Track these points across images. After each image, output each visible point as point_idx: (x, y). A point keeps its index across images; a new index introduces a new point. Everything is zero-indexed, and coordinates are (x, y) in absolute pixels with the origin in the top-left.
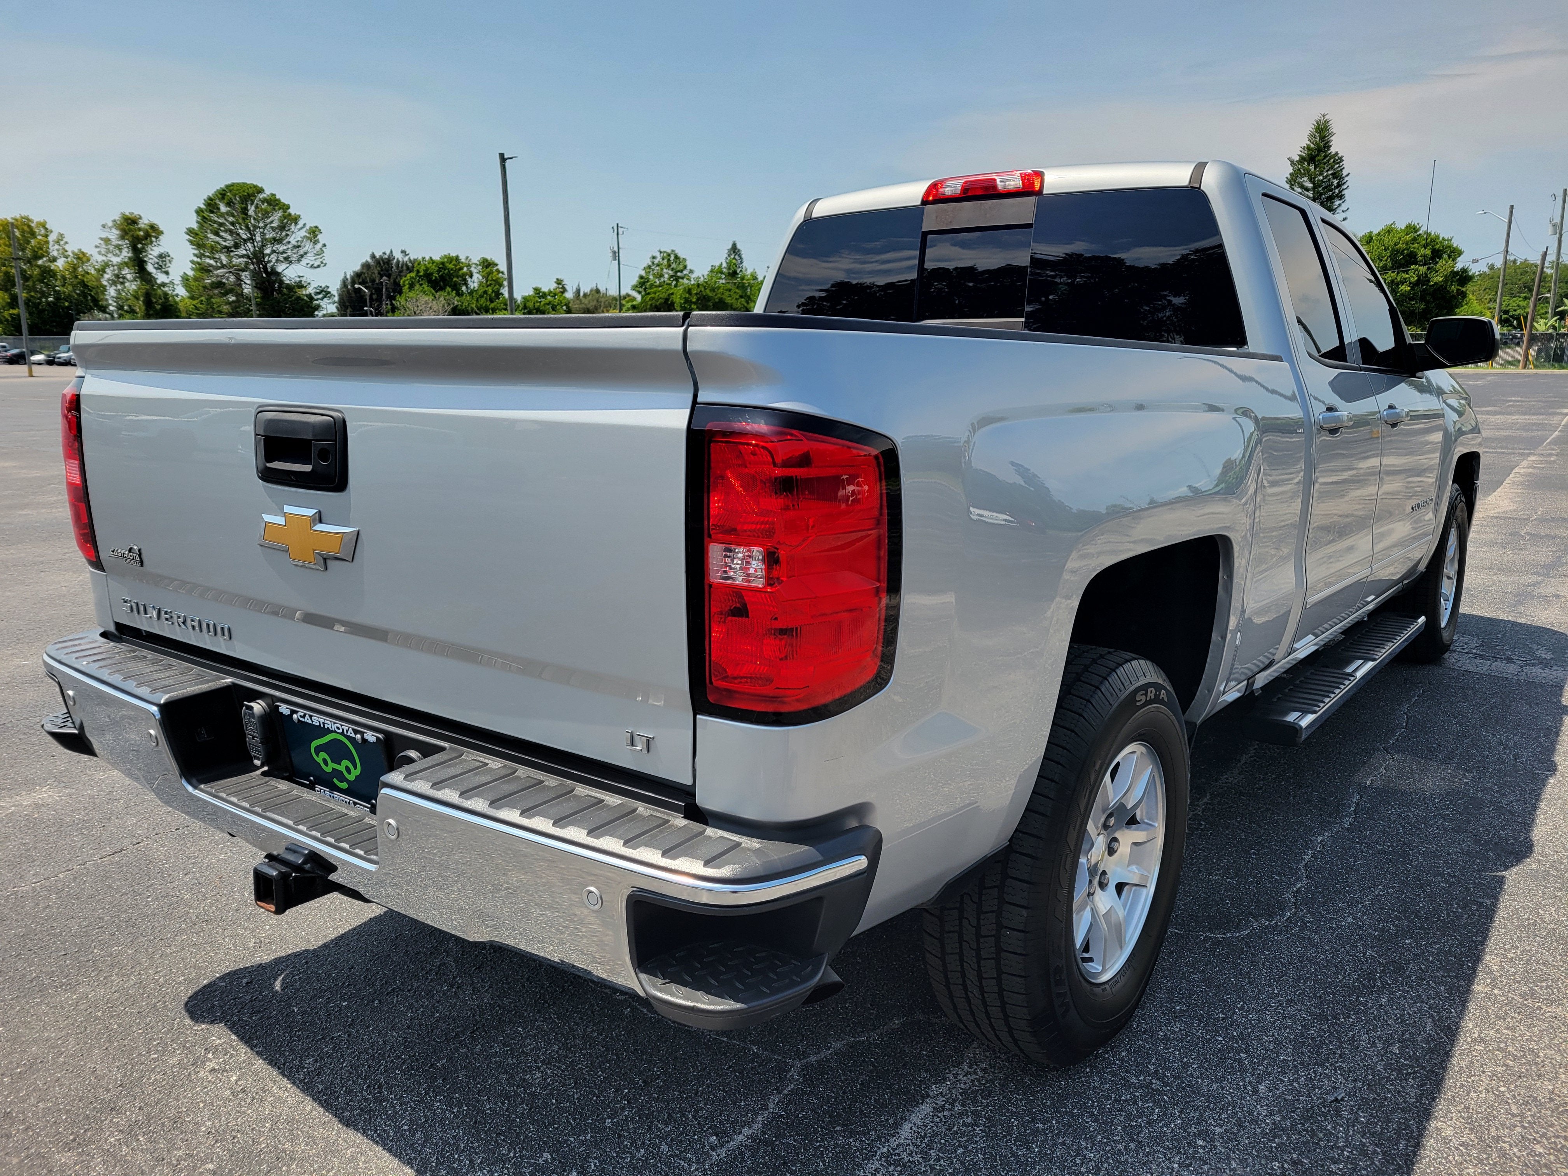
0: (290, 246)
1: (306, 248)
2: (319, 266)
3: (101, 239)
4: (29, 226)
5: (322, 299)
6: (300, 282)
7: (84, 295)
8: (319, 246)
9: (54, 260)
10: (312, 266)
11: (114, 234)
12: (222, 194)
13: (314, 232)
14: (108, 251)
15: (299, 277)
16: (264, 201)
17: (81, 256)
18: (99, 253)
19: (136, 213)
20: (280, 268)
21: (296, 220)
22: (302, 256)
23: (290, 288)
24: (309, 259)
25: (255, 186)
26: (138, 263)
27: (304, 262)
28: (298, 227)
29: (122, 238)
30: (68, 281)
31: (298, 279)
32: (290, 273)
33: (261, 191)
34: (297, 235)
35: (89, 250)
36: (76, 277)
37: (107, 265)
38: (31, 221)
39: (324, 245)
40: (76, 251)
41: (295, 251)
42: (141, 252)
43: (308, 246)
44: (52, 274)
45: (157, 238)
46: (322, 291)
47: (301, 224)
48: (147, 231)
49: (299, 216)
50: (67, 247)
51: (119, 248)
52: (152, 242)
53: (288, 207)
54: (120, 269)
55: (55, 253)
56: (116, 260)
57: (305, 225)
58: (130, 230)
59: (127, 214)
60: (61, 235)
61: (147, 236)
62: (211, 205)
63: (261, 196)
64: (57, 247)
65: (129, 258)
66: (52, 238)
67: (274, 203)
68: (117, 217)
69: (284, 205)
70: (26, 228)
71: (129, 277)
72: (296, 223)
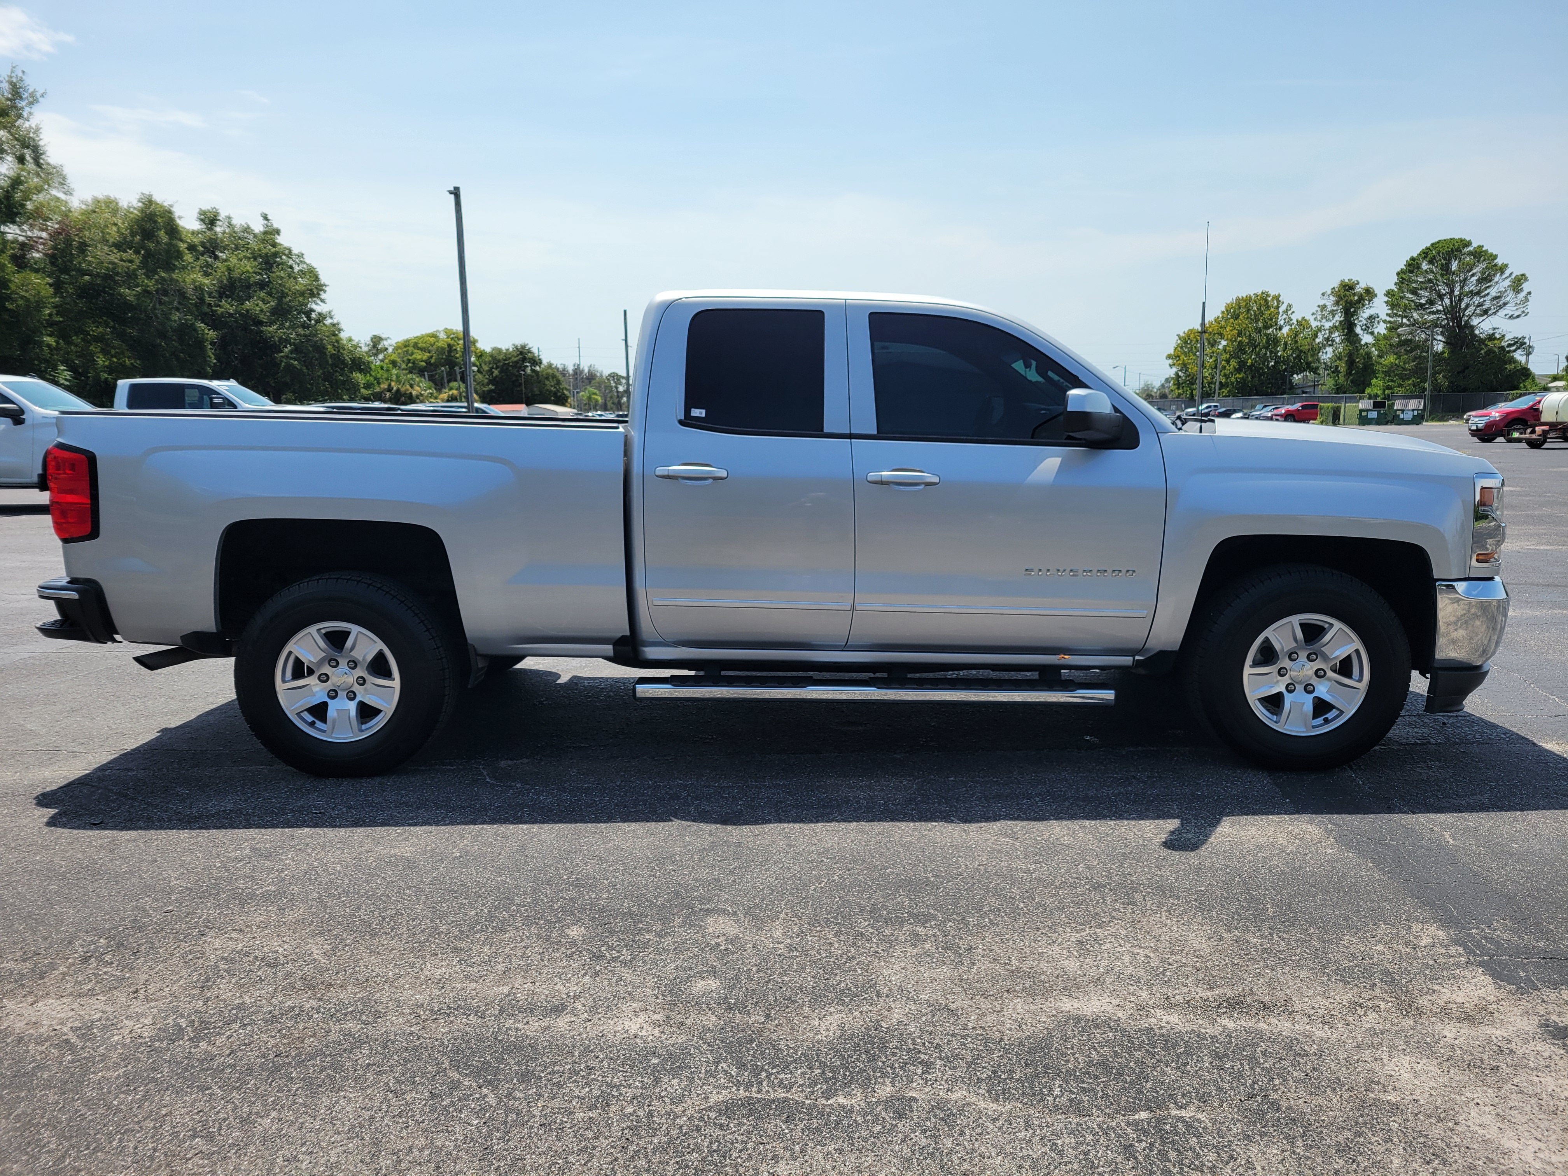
0: (1489, 297)
1: (1508, 299)
2: (1518, 316)
3: (1319, 306)
4: (1266, 300)
5: (1515, 351)
6: (1493, 334)
7: (1299, 357)
8: (1522, 295)
9: (1281, 328)
10: (1511, 317)
11: (1330, 302)
12: (1425, 253)
13: (1518, 283)
14: (1324, 317)
15: (1494, 329)
16: (1470, 253)
17: (1303, 322)
18: (1315, 319)
19: (1354, 279)
20: (1475, 322)
21: (1502, 269)
22: (1500, 307)
23: (1482, 341)
24: (1509, 310)
25: (1462, 240)
26: (1348, 327)
27: (1502, 313)
28: (1504, 277)
29: (1337, 303)
30: (1289, 347)
31: (1491, 332)
32: (1484, 326)
33: (1468, 244)
34: (1500, 284)
35: (1309, 317)
36: (1296, 342)
37: (1319, 329)
38: (1268, 295)
39: (1529, 293)
40: (1300, 319)
41: (1495, 302)
42: (1352, 316)
43: (1510, 296)
44: (1276, 341)
45: (1369, 301)
46: (1516, 343)
47: (1507, 273)
48: (1362, 295)
49: (1507, 265)
50: (1292, 317)
51: (1333, 313)
52: (1363, 306)
53: (1496, 257)
54: (1331, 333)
55: (1282, 323)
56: (1328, 325)
57: (1511, 274)
58: (1345, 296)
59: (1346, 281)
60: (1290, 306)
61: (1361, 299)
62: (1413, 265)
63: (1471, 249)
64: (1285, 316)
65: (1341, 322)
66: (1282, 309)
67: (1480, 254)
68: (1336, 284)
69: (1491, 255)
70: (1262, 302)
71: (1338, 340)
72: (1502, 273)
